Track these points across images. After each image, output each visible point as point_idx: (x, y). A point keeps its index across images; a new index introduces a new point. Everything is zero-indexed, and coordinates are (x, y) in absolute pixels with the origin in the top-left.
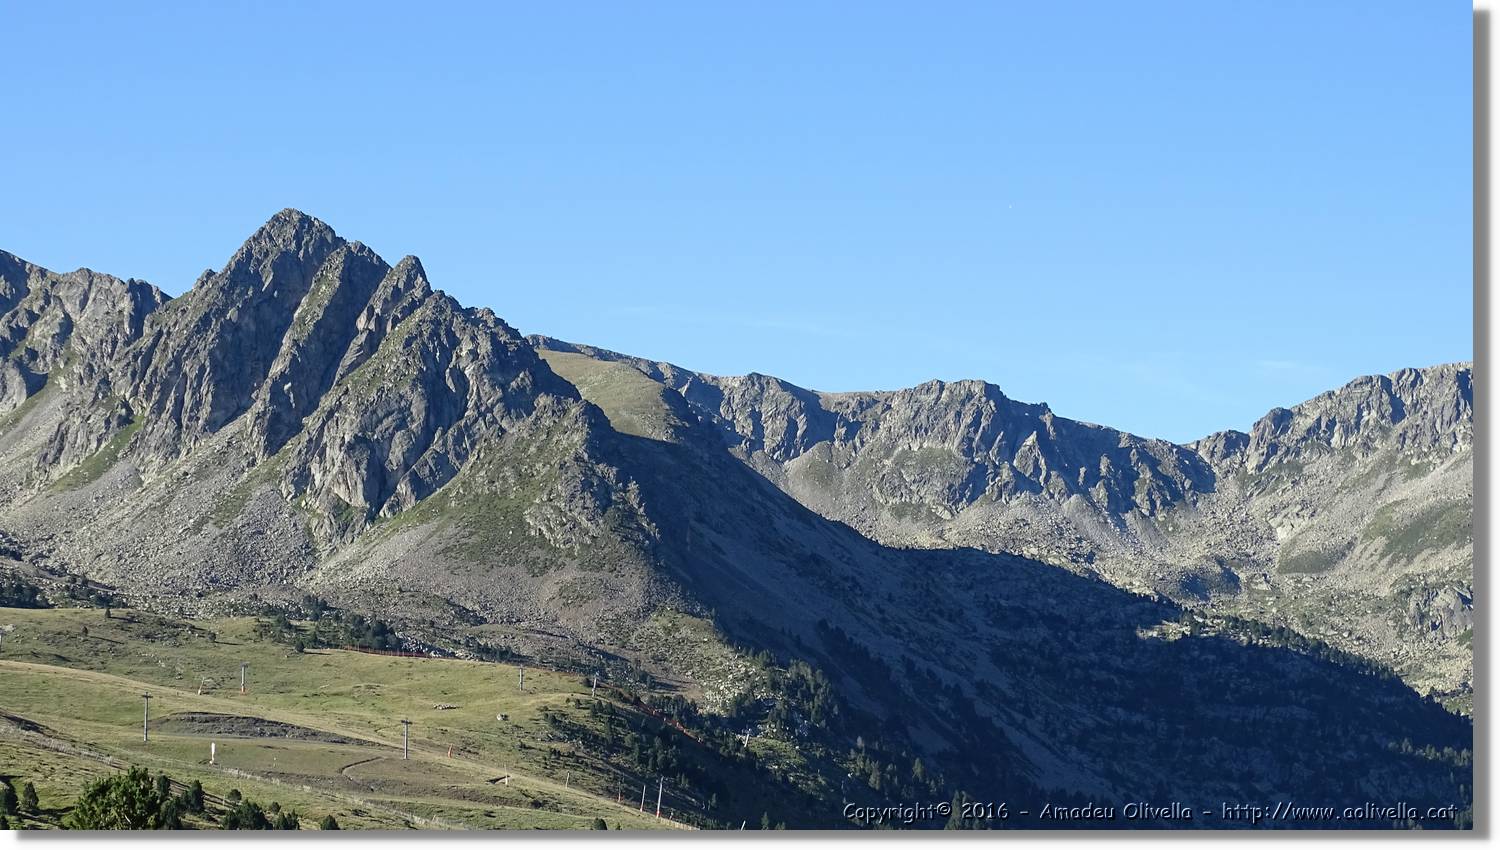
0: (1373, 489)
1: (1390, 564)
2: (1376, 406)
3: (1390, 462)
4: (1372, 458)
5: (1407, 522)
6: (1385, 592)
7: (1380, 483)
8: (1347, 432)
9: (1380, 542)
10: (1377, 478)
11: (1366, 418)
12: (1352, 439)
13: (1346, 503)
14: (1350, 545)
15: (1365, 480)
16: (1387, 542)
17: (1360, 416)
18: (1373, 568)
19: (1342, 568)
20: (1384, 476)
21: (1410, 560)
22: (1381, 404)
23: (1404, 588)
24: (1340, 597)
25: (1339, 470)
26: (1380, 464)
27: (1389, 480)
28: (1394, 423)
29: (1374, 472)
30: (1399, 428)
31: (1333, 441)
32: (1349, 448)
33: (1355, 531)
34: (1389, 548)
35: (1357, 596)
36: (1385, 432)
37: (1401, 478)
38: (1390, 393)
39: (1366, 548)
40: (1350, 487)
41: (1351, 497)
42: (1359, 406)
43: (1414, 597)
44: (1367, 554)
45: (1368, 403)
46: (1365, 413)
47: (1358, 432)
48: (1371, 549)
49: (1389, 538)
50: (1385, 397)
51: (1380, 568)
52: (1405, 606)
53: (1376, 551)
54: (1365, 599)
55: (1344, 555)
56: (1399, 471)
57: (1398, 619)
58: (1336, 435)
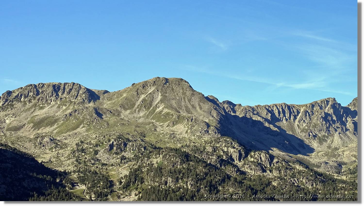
0: (31, 112)
1: (34, 130)
2: (33, 91)
3: (35, 105)
4: (31, 104)
5: (38, 120)
6: (32, 137)
7: (32, 110)
8: (25, 97)
9: (32, 125)
10: (32, 109)
11: (30, 94)
12: (26, 99)
13: (24, 115)
14: (24, 125)
15: (29, 109)
16: (33, 125)
17: (28, 94)
18: (29, 131)
19: (22, 130)
20: (34, 109)
21: (38, 130)
22: (34, 91)
23: (37, 136)
24: (21, 138)
25: (23, 106)
26: (33, 106)
27: (35, 110)
28: (37, 96)
29: (31, 108)
30: (38, 97)
31: (22, 99)
32: (26, 101)
33: (26, 122)
34: (34, 126)
35: (25, 137)
36: (34, 98)
37: (38, 109)
38: (36, 89)
39: (28, 126)
40: (25, 111)
41: (25, 113)
42: (28, 91)
43: (39, 138)
44: (28, 127)
45: (31, 91)
46: (30, 93)
47: (28, 98)
48: (29, 126)
49: (34, 124)
50: (35, 90)
51: (31, 131)
52: (37, 140)
53: (30, 127)
54: (27, 138)
55: (22, 127)
56: (37, 108)
57: (35, 143)
58: (22, 98)
